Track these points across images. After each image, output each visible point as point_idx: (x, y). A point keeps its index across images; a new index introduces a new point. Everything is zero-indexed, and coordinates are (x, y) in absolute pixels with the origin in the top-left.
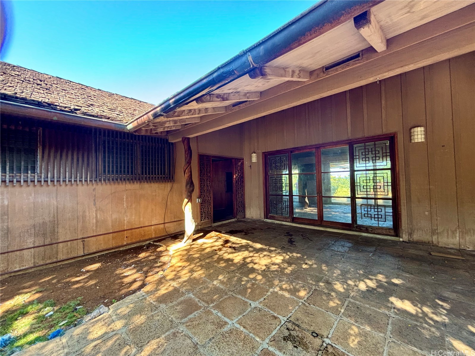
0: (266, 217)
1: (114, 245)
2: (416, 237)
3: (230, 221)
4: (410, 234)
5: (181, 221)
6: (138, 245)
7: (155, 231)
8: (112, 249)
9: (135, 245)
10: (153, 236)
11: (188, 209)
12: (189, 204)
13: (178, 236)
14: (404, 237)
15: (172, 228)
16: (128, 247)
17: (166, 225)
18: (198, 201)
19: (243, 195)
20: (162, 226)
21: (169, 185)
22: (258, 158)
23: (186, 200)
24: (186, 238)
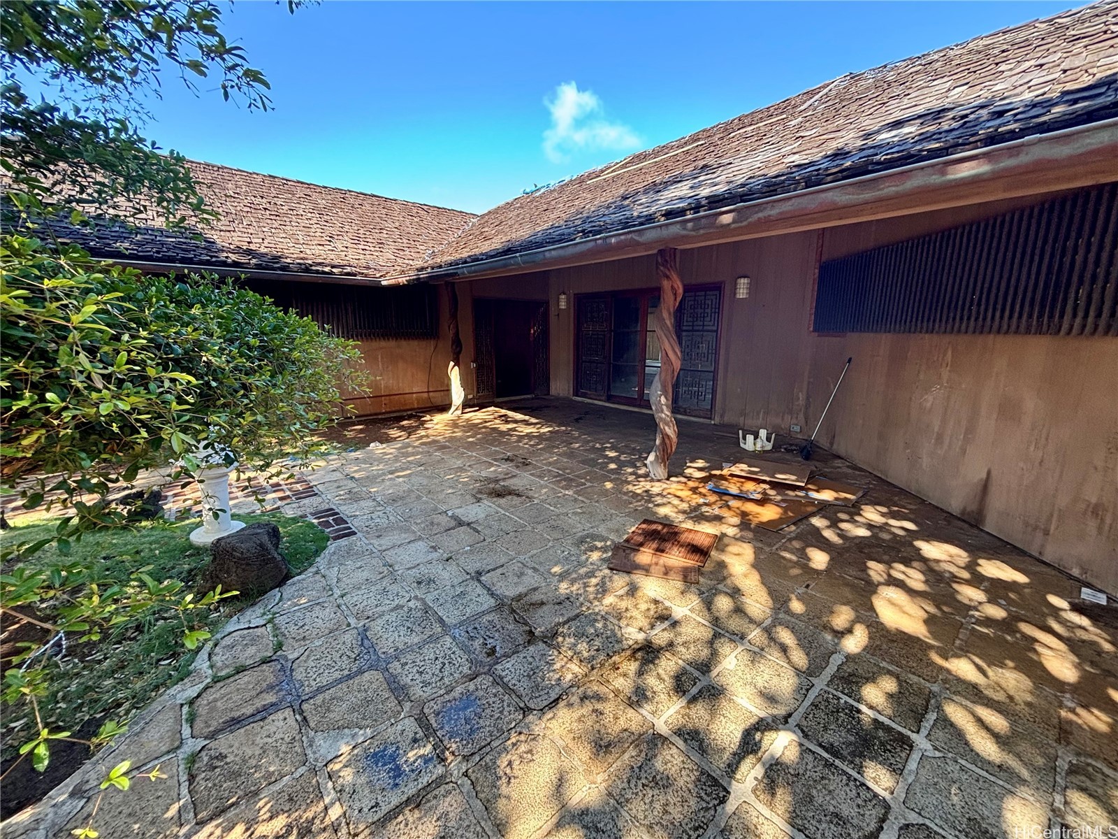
0: (576, 394)
1: (373, 412)
2: (726, 419)
3: (522, 397)
4: (722, 416)
5: (448, 390)
6: (398, 414)
7: (417, 399)
8: (371, 415)
9: (395, 415)
10: (416, 406)
11: (455, 374)
12: (456, 368)
13: (444, 408)
14: (717, 420)
15: (437, 398)
16: (387, 416)
17: (431, 394)
18: (473, 365)
19: (548, 359)
20: (425, 395)
21: (433, 343)
22: (568, 302)
23: (452, 364)
24: (453, 408)
